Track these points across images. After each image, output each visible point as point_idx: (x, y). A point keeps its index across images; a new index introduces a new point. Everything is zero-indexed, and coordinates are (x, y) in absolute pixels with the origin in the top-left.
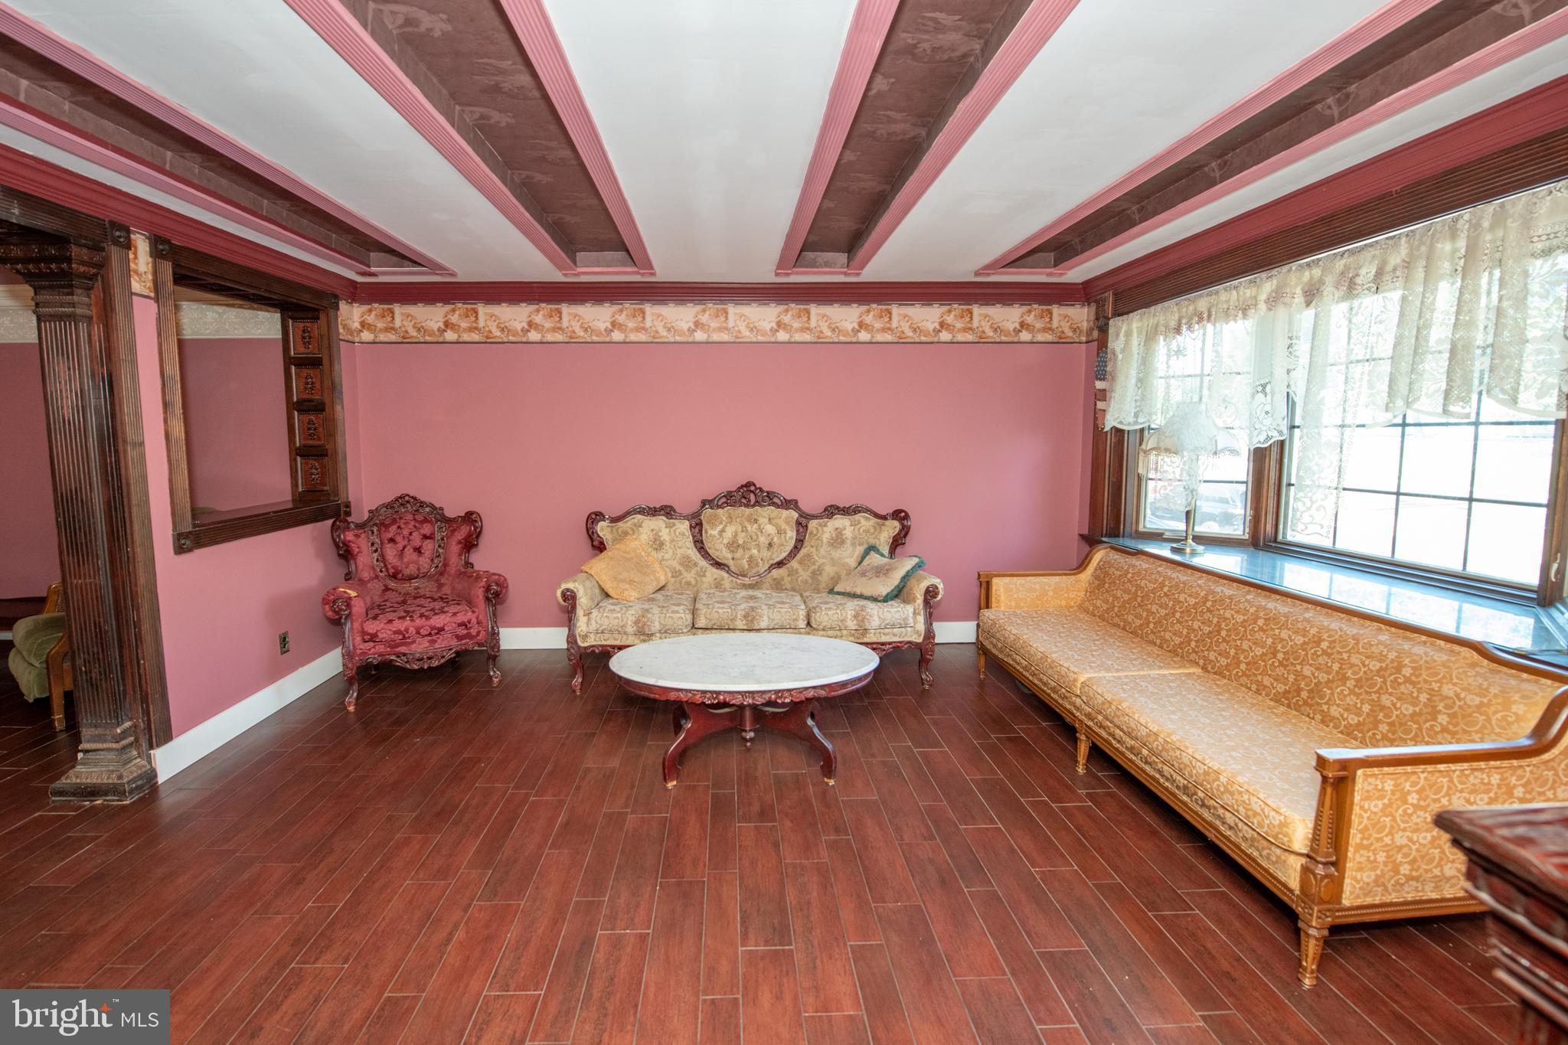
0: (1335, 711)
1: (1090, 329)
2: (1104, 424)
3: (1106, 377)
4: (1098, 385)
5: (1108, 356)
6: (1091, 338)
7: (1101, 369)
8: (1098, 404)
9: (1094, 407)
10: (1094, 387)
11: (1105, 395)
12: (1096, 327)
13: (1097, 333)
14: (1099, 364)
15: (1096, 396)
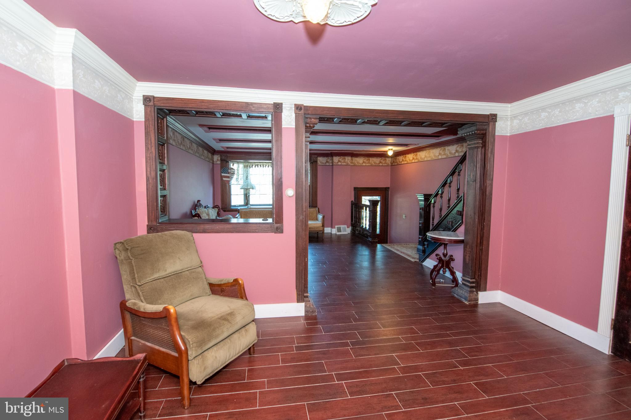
1: (216, 161)
2: (229, 184)
3: (228, 173)
4: (223, 174)
5: (229, 168)
6: (216, 163)
7: (224, 171)
8: (224, 179)
9: (222, 180)
10: (221, 175)
11: (228, 177)
12: (219, 161)
13: (219, 162)
14: (223, 170)
15: (222, 177)
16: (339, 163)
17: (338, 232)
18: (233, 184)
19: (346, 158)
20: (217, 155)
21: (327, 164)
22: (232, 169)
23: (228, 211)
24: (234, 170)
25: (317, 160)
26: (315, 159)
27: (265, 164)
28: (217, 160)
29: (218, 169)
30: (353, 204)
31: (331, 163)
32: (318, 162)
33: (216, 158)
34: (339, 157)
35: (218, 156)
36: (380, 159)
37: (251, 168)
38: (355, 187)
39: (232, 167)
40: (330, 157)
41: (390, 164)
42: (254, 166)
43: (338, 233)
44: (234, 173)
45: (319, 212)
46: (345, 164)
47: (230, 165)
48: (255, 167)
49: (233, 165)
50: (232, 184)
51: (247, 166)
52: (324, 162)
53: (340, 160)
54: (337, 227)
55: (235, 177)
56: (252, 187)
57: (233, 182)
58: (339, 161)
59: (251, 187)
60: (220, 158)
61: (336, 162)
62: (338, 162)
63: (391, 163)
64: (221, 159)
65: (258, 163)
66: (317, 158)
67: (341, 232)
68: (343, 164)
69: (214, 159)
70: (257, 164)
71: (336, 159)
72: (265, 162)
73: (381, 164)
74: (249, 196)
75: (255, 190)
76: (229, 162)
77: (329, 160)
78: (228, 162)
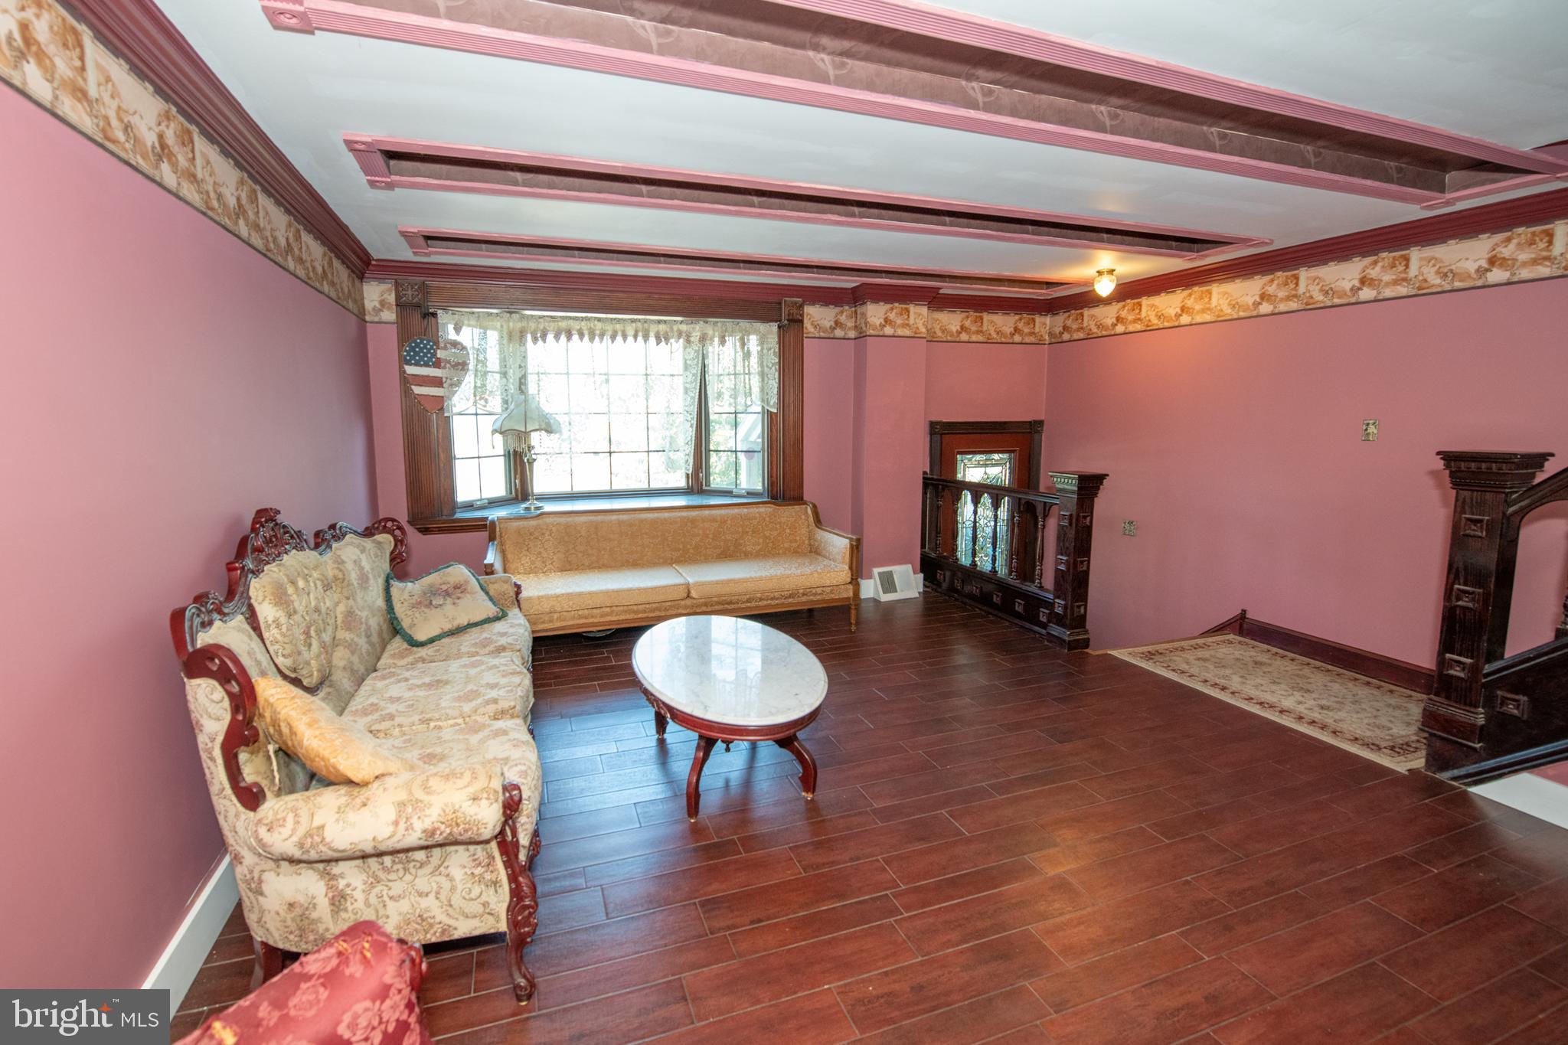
0: (749, 549)
1: (374, 309)
2: (442, 409)
3: (437, 364)
4: (411, 370)
5: (437, 343)
6: (376, 319)
7: (417, 354)
8: (417, 390)
9: (407, 392)
10: (402, 372)
11: (438, 382)
12: (389, 309)
13: (389, 315)
14: (413, 349)
15: (406, 381)
16: (888, 330)
17: (885, 592)
18: (460, 414)
19: (913, 309)
20: (381, 280)
21: (839, 333)
22: (455, 344)
23: (441, 530)
24: (464, 348)
25: (802, 315)
26: (795, 311)
27: (599, 325)
28: (383, 303)
29: (384, 343)
30: (927, 483)
31: (849, 328)
32: (807, 324)
33: (377, 295)
34: (889, 306)
35: (384, 287)
36: (1017, 317)
37: (540, 342)
38: (934, 419)
39: (452, 335)
40: (847, 308)
41: (1047, 338)
42: (550, 337)
43: (886, 598)
44: (462, 366)
45: (818, 522)
46: (907, 332)
47: (446, 332)
48: (557, 337)
49: (458, 329)
50: (455, 410)
51: (522, 334)
52: (828, 323)
53: (892, 316)
54: (880, 574)
55: (469, 380)
56: (548, 424)
57: (461, 401)
58: (886, 320)
59: (543, 426)
60: (393, 295)
61: (878, 323)
62: (882, 326)
63: (1051, 334)
64: (398, 297)
65: (571, 322)
66: (801, 306)
67: (895, 591)
68: (900, 332)
69: (366, 302)
70: (563, 324)
71: (875, 313)
72: (599, 320)
73: (1017, 338)
74: (531, 462)
75: (557, 435)
76: (439, 312)
77: (843, 318)
78: (434, 315)
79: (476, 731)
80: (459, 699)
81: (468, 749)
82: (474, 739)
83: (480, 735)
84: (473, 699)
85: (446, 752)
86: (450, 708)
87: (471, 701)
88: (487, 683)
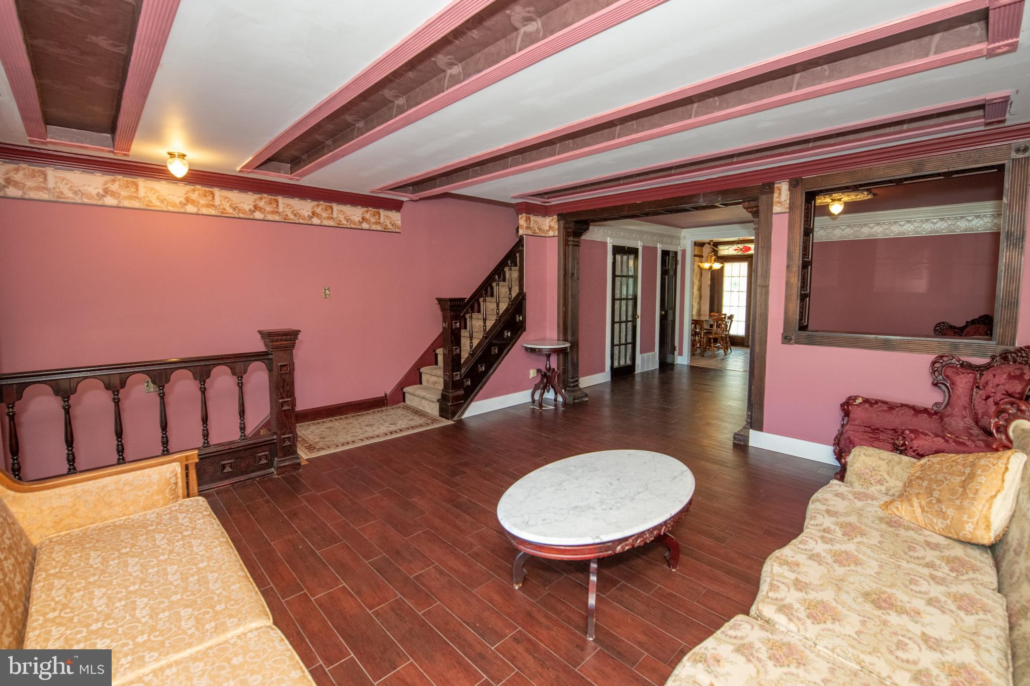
79: (850, 524)
80: (857, 563)
81: (861, 515)
82: (853, 519)
83: (848, 519)
84: (842, 552)
85: (877, 522)
86: (869, 557)
87: (846, 552)
88: (820, 564)
